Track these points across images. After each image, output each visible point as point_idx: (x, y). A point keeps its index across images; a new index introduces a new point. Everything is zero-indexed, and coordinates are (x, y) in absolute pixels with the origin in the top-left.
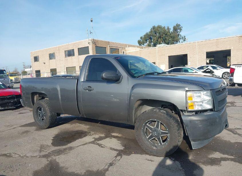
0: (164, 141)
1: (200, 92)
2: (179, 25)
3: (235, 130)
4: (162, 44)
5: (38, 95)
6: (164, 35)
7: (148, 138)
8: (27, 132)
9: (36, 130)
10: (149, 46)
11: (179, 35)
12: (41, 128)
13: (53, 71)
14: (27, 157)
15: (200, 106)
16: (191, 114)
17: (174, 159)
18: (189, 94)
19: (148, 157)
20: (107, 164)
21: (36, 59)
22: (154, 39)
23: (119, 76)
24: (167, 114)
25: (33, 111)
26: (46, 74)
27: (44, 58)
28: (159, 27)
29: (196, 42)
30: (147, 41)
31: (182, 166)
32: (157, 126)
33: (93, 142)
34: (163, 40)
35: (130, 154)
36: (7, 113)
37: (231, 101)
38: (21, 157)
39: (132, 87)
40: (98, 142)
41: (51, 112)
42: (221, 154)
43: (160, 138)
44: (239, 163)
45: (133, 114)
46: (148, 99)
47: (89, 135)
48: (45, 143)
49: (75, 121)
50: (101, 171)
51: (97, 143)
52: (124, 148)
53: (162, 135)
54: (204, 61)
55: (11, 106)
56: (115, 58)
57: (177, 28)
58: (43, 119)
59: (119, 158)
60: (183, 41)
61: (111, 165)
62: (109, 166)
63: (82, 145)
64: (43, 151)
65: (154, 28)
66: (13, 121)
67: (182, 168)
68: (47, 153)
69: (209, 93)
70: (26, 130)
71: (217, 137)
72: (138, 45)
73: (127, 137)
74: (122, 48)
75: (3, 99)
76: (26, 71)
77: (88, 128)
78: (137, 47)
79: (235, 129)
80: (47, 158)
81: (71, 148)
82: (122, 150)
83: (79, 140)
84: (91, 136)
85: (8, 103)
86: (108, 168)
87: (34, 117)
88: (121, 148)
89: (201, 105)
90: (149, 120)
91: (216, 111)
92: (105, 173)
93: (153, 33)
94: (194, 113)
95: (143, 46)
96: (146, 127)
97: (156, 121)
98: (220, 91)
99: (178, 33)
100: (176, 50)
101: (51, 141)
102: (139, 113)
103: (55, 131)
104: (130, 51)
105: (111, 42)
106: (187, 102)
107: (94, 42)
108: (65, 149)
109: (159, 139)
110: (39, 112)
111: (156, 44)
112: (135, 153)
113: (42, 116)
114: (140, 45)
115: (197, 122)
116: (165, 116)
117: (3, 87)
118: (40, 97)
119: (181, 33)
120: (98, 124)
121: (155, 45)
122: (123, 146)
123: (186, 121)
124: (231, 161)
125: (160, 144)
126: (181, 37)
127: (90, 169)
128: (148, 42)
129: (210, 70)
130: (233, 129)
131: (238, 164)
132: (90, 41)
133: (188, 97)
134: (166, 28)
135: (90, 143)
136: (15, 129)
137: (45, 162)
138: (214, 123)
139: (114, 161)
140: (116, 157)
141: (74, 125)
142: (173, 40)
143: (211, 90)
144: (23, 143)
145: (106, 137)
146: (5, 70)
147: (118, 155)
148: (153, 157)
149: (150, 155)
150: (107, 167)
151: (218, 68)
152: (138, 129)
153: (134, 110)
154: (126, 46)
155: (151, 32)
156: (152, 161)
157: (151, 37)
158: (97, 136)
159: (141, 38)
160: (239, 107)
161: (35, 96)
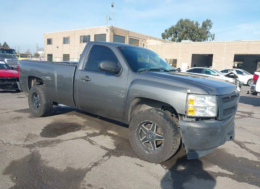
0: (158, 146)
1: (204, 96)
2: (210, 21)
3: (244, 144)
4: (187, 40)
5: (35, 80)
6: (191, 31)
7: (141, 140)
8: (19, 118)
9: (30, 117)
10: (173, 40)
11: (208, 32)
12: (35, 116)
13: (66, 57)
14: (10, 144)
15: (201, 112)
16: (191, 120)
17: (166, 167)
18: (191, 97)
19: (138, 161)
20: (91, 164)
21: (49, 42)
22: (180, 34)
23: (119, 68)
24: (165, 116)
25: (28, 96)
26: (58, 58)
27: (58, 41)
28: (187, 21)
29: (225, 42)
30: (172, 35)
31: (172, 176)
32: (153, 129)
33: (84, 138)
34: (190, 36)
35: (120, 156)
36: (6, 95)
37: (249, 111)
38: (4, 144)
39: (131, 81)
40: (90, 138)
41: (46, 100)
42: (220, 168)
43: (155, 142)
44: (237, 180)
45: (130, 113)
46: (147, 97)
47: (83, 130)
48: (33, 132)
49: (74, 112)
50: (83, 170)
51: (88, 139)
52: (115, 147)
53: (157, 139)
54: (230, 64)
55: (12, 88)
56: (118, 47)
57: (207, 24)
58: (38, 107)
59: (107, 158)
60: (211, 39)
61: (96, 164)
62: (93, 166)
63: (72, 139)
64: (29, 140)
65: (181, 21)
66: (9, 104)
67: (171, 178)
68: (32, 143)
69: (214, 98)
70: (19, 116)
71: (222, 149)
72: (162, 38)
73: (123, 137)
74: (142, 40)
75: (3, 80)
76: (38, 54)
77: (84, 122)
78: (160, 40)
79: (244, 142)
80: (31, 149)
81: (59, 141)
82: (113, 150)
83: (70, 133)
84: (85, 130)
85: (8, 84)
86: (91, 168)
87: (29, 103)
88: (113, 147)
89: (203, 111)
90: (144, 121)
91: (219, 120)
92: (86, 173)
93: (180, 27)
94: (194, 119)
95: (166, 40)
96: (141, 128)
97: (151, 123)
98: (228, 97)
99: (207, 30)
100: (201, 48)
101: (41, 131)
102: (136, 112)
103: (49, 120)
104: (151, 44)
105: (132, 32)
106: (187, 107)
107: (113, 30)
108: (52, 142)
109: (153, 143)
110: (35, 98)
111: (182, 40)
112: (125, 155)
113: (38, 103)
114: (163, 39)
115: (195, 130)
116: (162, 118)
117: (6, 67)
118: (38, 82)
119: (210, 31)
120: (97, 119)
121: (180, 41)
122: (115, 146)
123: (184, 127)
124: (229, 177)
125: (153, 149)
126: (210, 35)
127: (72, 166)
128: (172, 37)
129: (233, 75)
130: (242, 143)
131: (235, 181)
132: (108, 29)
133: (189, 100)
134: (194, 23)
135: (81, 138)
136: (8, 113)
137: (27, 152)
138: (215, 133)
139: (101, 161)
140: (104, 157)
141: (71, 116)
142: (201, 37)
143: (217, 95)
144: (11, 129)
145: (101, 134)
146: (14, 50)
147: (107, 155)
148: (144, 161)
149: (141, 159)
150: (90, 166)
151: (245, 74)
152: (132, 130)
153: (130, 108)
154: (147, 37)
155: (178, 25)
156: (141, 166)
157: (177, 31)
158: (91, 132)
159: (166, 31)
160: (256, 119)
161: (33, 81)
